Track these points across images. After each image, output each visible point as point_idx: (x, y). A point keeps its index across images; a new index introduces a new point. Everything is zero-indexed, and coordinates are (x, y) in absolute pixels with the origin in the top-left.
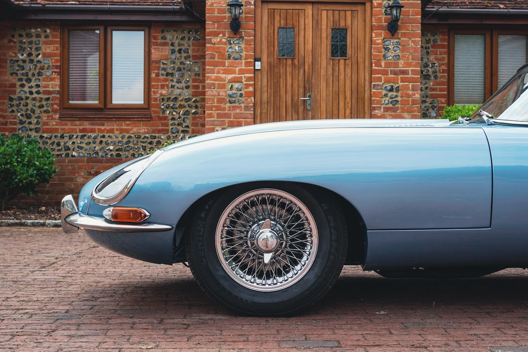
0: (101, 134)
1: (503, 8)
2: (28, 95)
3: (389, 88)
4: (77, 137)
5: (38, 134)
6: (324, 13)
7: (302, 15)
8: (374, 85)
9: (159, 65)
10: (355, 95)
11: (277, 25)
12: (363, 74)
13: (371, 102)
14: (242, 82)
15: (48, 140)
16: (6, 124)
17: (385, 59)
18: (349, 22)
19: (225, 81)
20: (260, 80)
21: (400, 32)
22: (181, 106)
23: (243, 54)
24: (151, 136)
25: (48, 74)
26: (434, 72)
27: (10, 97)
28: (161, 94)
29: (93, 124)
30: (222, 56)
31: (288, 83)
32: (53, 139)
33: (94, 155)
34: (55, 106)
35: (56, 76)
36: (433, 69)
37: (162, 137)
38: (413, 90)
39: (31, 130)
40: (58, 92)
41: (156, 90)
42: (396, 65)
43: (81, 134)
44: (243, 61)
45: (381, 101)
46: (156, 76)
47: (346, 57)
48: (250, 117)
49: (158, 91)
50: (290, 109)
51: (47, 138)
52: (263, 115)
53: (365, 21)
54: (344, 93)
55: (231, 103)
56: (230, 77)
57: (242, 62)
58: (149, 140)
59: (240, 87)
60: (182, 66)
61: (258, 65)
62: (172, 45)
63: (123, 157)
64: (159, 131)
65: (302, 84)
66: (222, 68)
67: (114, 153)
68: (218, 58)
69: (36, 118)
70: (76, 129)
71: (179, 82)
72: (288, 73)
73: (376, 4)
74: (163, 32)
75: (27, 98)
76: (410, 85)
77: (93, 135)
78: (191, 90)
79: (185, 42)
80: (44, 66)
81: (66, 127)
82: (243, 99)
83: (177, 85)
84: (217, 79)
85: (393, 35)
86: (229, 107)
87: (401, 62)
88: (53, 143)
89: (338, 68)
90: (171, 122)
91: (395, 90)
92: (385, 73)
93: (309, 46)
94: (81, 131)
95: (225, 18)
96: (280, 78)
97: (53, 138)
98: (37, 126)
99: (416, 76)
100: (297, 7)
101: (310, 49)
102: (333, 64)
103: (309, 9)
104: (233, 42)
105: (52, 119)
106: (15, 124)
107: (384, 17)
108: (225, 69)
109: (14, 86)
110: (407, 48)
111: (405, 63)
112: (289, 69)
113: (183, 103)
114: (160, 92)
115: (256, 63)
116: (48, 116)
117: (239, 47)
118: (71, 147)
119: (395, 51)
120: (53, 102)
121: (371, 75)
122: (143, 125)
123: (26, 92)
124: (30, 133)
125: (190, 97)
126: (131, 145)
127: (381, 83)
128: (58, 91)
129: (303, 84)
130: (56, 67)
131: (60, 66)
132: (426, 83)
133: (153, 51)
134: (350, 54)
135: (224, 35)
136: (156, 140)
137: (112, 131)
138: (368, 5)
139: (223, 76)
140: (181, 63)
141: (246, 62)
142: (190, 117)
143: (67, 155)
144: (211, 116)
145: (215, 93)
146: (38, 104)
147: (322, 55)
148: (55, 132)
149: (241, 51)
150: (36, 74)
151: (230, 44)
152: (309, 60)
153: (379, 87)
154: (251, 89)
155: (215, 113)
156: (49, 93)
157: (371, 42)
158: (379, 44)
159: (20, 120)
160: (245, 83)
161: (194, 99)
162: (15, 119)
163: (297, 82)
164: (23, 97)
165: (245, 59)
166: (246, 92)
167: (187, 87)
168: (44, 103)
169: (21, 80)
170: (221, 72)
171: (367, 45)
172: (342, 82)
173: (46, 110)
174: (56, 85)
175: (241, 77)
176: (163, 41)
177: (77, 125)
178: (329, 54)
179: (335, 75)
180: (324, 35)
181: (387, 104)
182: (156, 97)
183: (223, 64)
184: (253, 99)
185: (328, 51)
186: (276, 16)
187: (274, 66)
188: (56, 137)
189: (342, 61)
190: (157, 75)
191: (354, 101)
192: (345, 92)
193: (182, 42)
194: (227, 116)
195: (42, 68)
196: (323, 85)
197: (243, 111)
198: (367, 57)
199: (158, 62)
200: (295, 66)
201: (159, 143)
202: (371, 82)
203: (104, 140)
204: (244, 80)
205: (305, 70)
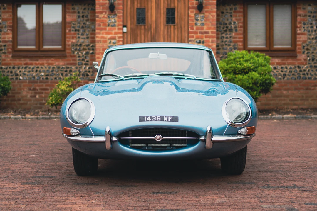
0: (36, 66)
3: (198, 41)
4: (22, 68)
7: (150, 1)
8: (190, 40)
9: (70, 25)
12: (184, 33)
15: (5, 70)
17: (196, 25)
18: (176, 5)
19: (106, 39)
20: (126, 38)
21: (205, 10)
22: (84, 49)
23: (116, 24)
24: (66, 67)
25: (5, 31)
26: (235, 27)
28: (72, 42)
29: (32, 60)
30: (104, 25)
32: (8, 69)
34: (10, 50)
36: (234, 26)
37: (73, 68)
38: (212, 42)
40: (11, 41)
41: (69, 40)
42: (202, 29)
43: (24, 66)
47: (175, 24)
51: (4, 69)
53: (185, 3)
56: (109, 36)
57: (116, 28)
58: (65, 70)
59: (115, 42)
60: (84, 26)
61: (125, 30)
62: (79, 13)
63: (50, 79)
64: (71, 64)
66: (104, 31)
67: (44, 77)
70: (22, 63)
71: (82, 35)
72: (142, 33)
74: (73, 5)
76: (210, 40)
77: (32, 67)
78: (90, 40)
79: (86, 11)
80: (3, 26)
81: (16, 62)
83: (81, 37)
84: (102, 37)
85: (200, 12)
87: (205, 27)
88: (8, 72)
89: (170, 30)
90: (78, 59)
91: (201, 43)
92: (196, 33)
93: (154, 18)
94: (25, 64)
95: (106, 3)
96: (137, 36)
97: (8, 68)
99: (213, 35)
101: (154, 20)
102: (167, 28)
104: (111, 17)
105: (8, 57)
107: (195, 2)
108: (107, 32)
110: (208, 19)
111: (207, 27)
112: (142, 31)
113: (85, 47)
115: (124, 28)
116: (5, 56)
117: (114, 20)
118: (19, 74)
120: (8, 47)
121: (188, 34)
122: (61, 60)
125: (89, 43)
126: (54, 72)
127: (194, 39)
130: (10, 27)
131: (12, 26)
132: (230, 34)
133: (67, 17)
134: (177, 22)
135: (106, 13)
136: (69, 69)
137: (43, 64)
139: (105, 36)
140: (84, 24)
141: (118, 28)
142: (89, 55)
143: (17, 79)
145: (101, 45)
147: (161, 23)
148: (10, 65)
149: (115, 22)
151: (109, 18)
152: (154, 26)
154: (121, 43)
155: (101, 56)
156: (6, 42)
157: (188, 16)
158: (192, 17)
160: (117, 40)
161: (91, 45)
163: (147, 39)
165: (118, 26)
167: (88, 38)
168: (3, 48)
170: (104, 33)
171: (186, 17)
172: (172, 39)
173: (4, 52)
174: (10, 37)
175: (115, 37)
176: (73, 11)
177: (22, 61)
178: (165, 23)
179: (168, 34)
180: (162, 12)
182: (69, 43)
183: (105, 29)
185: (165, 21)
186: (135, 1)
187: (134, 30)
188: (10, 68)
189: (172, 27)
190: (70, 31)
193: (84, 11)
196: (162, 40)
198: (186, 24)
199: (70, 23)
200: (146, 29)
201: (71, 71)
202: (188, 38)
203: (38, 69)
204: (117, 38)
205: (151, 32)
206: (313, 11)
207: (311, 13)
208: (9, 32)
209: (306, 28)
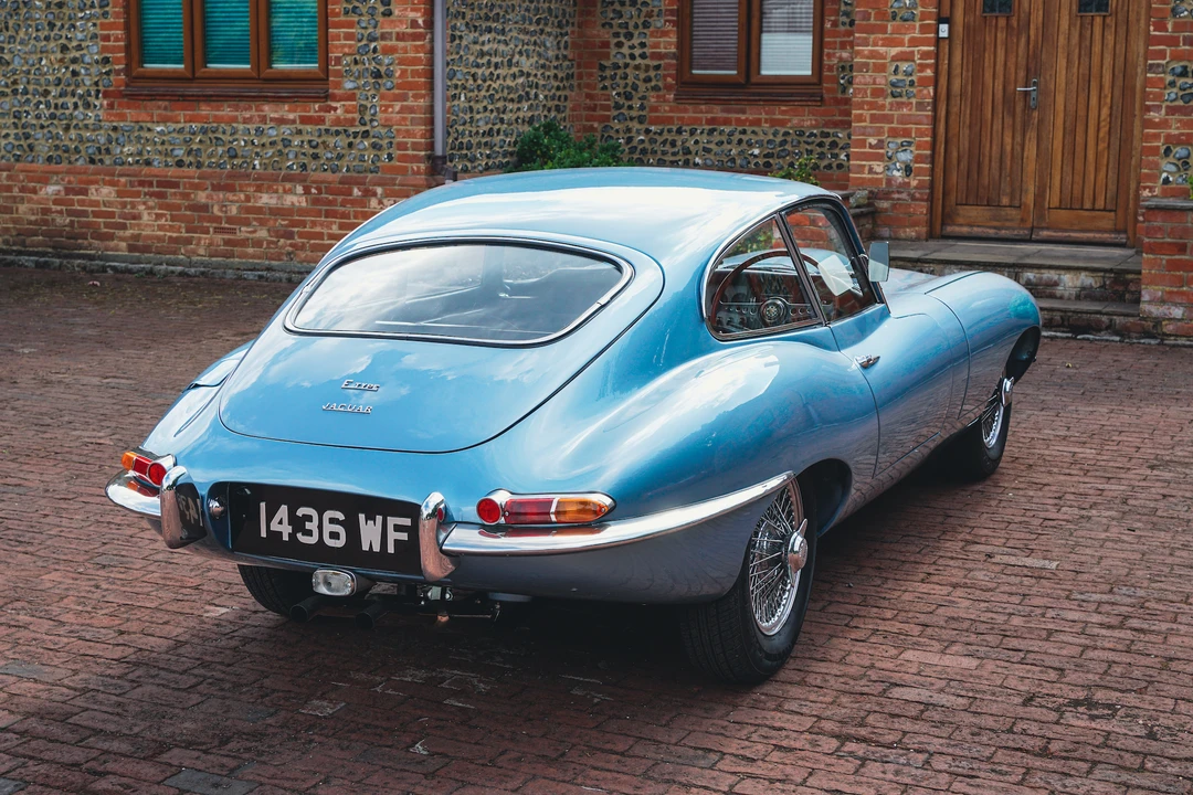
0: (740, 128)
2: (628, 60)
3: (1179, 70)
4: (702, 133)
5: (643, 127)
8: (1151, 65)
9: (837, 7)
10: (1119, 82)
12: (1136, 43)
13: (1144, 96)
14: (913, 61)
15: (656, 137)
16: (594, 109)
17: (1174, 16)
19: (885, 58)
20: (947, 56)
23: (918, 12)
24: (822, 132)
25: (659, 25)
27: (601, 64)
28: (841, 59)
29: (728, 111)
30: (881, 15)
31: (998, 60)
32: (666, 135)
33: (729, 164)
34: (669, 80)
35: (670, 28)
37: (840, 135)
39: (632, 119)
40: (675, 56)
41: (831, 51)
43: (707, 127)
44: (918, 24)
45: (1162, 95)
46: (832, 25)
47: (1107, 11)
48: (925, 121)
49: (834, 54)
50: (1000, 107)
51: (655, 133)
52: (953, 117)
54: (1098, 79)
55: (894, 96)
56: (894, 51)
57: (915, 26)
58: (818, 140)
59: (910, 69)
61: (944, 30)
63: (775, 167)
64: (836, 124)
65: (1022, 61)
66: (881, 36)
67: (761, 161)
68: (876, 19)
69: (640, 99)
70: (700, 119)
72: (999, 43)
75: (627, 65)
77: (727, 129)
80: (652, 11)
81: (686, 115)
82: (915, 91)
84: (873, 55)
86: (891, 104)
88: (664, 143)
89: (1089, 32)
91: (1190, 75)
92: (1172, 42)
94: (711, 121)
96: (984, 51)
97: (665, 133)
98: (641, 113)
102: (1082, 25)
105: (665, 101)
106: (607, 108)
108: (886, 38)
109: (606, 45)
112: (1001, 36)
114: (838, 55)
115: (941, 26)
116: (658, 97)
118: (694, 149)
120: (666, 72)
121: (1148, 46)
122: (809, 113)
123: (625, 56)
124: (630, 124)
126: (788, 147)
127: (1164, 62)
128: (674, 54)
129: (1024, 63)
130: (671, 12)
131: (678, 10)
134: (1114, 6)
136: (830, 140)
137: (757, 122)
139: (882, 50)
141: (921, 26)
143: (687, 162)
144: (860, 118)
145: (869, 80)
146: (642, 76)
147: (1062, 10)
148: (669, 124)
149: (914, 5)
150: (640, 24)
152: (1037, 18)
153: (1160, 70)
154: (929, 73)
155: (866, 113)
156: (660, 56)
159: (616, 103)
160: (918, 62)
162: (609, 100)
163: (1014, 60)
164: (621, 63)
165: (921, 20)
166: (920, 79)
168: (652, 73)
169: (617, 35)
170: (880, 43)
172: (1096, 59)
173: (656, 86)
174: (670, 44)
175: (913, 52)
177: (701, 112)
178: (1074, 7)
179: (1083, 46)
181: (1175, 100)
182: (831, 63)
183: (883, 30)
184: (932, 91)
185: (1074, 1)
187: (974, 31)
188: (669, 131)
189: (1098, 20)
191: (1117, 92)
192: (1101, 77)
194: (888, 119)
195: (650, 15)
196: (1061, 63)
197: (914, 112)
198: (1143, 11)
199: (835, 1)
200: (1013, 28)
201: (834, 145)
202: (1146, 59)
203: (745, 138)
204: (917, 57)
205: (1029, 37)
208: (669, 27)
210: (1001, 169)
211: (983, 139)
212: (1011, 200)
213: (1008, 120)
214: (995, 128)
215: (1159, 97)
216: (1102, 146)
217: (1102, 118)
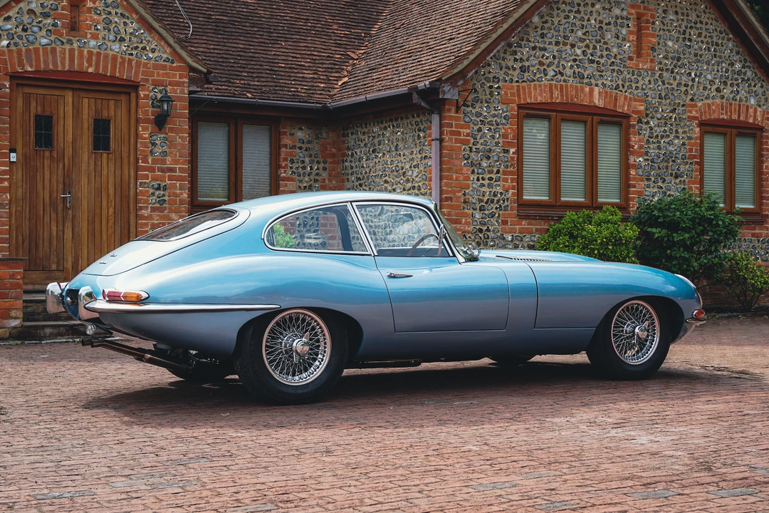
1: (251, 98)
3: (156, 186)
6: (86, 101)
7: (62, 102)
8: (140, 183)
10: (118, 194)
11: (33, 111)
12: (127, 170)
13: (136, 201)
17: (152, 155)
18: (112, 113)
20: (15, 174)
21: (168, 126)
31: (46, 177)
38: (181, 189)
42: (164, 162)
45: (148, 200)
47: (110, 150)
48: (5, 215)
50: (48, 207)
53: (130, 111)
61: (13, 157)
65: (61, 179)
72: (46, 166)
73: (142, 96)
76: (178, 184)
85: (160, 130)
87: (169, 159)
89: (100, 162)
91: (162, 189)
92: (152, 170)
93: (70, 137)
96: (37, 172)
99: (184, 175)
100: (57, 92)
101: (70, 140)
102: (95, 158)
103: (69, 96)
107: (151, 109)
110: (175, 144)
111: (172, 160)
112: (47, 162)
115: (12, 154)
119: (162, 147)
121: (137, 172)
127: (148, 181)
134: (113, 147)
138: (133, 95)
147: (84, 148)
152: (69, 152)
153: (146, 186)
154: (6, 184)
157: (137, 136)
158: (145, 139)
163: (55, 178)
166: (1, 188)
171: (132, 139)
172: (104, 179)
178: (91, 147)
179: (97, 170)
180: (86, 126)
181: (155, 203)
184: (8, 196)
185: (90, 143)
186: (32, 101)
187: (30, 158)
189: (105, 156)
191: (118, 199)
192: (108, 190)
196: (84, 181)
198: (132, 151)
200: (54, 158)
202: (136, 179)
205: (64, 163)
206: (305, 141)
207: (303, 143)
209: (294, 170)
210: (50, 246)
211: (38, 228)
212: (57, 267)
213: (53, 216)
214: (45, 220)
215: (146, 202)
216: (111, 231)
217: (110, 214)
